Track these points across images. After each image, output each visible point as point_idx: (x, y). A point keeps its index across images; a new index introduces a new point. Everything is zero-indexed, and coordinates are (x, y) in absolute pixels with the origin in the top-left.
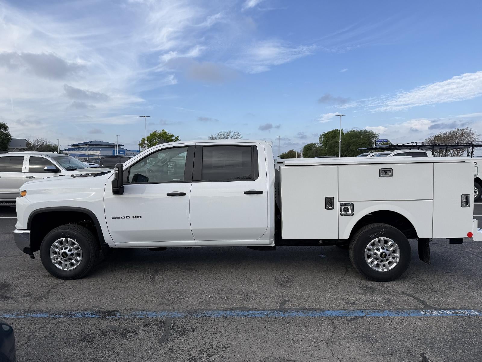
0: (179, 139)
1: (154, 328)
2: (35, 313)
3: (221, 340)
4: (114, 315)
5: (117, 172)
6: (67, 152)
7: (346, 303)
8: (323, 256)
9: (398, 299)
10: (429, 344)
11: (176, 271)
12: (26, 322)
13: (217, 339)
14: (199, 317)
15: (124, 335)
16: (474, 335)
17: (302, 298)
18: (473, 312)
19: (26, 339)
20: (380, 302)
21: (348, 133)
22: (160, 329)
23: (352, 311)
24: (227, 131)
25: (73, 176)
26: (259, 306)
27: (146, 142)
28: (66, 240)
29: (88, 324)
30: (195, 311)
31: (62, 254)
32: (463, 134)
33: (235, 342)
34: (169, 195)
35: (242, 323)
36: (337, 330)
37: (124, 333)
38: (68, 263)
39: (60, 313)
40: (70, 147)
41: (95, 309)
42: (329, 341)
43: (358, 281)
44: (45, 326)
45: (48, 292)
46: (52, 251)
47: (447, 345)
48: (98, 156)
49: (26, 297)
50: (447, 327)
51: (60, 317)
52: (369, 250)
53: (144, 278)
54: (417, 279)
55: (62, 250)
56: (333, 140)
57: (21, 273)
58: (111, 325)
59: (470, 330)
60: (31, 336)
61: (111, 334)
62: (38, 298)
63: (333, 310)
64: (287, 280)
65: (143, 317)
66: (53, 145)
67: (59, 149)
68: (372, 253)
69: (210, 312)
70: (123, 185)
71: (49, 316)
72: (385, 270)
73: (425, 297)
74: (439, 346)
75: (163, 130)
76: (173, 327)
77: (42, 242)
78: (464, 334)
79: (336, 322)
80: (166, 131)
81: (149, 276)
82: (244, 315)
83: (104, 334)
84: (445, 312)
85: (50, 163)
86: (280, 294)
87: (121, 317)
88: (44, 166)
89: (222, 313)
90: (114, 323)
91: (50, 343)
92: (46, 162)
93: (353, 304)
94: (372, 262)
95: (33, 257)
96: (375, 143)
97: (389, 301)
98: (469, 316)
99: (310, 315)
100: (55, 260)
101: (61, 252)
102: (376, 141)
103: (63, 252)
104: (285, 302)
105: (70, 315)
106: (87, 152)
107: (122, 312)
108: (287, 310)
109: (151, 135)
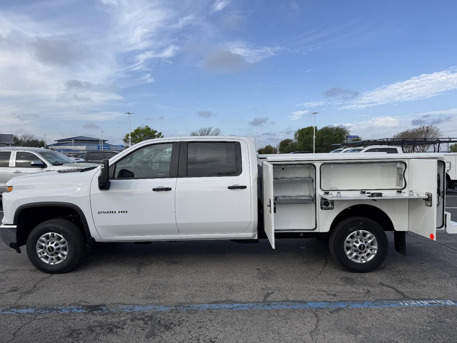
0: (162, 134)
1: (141, 323)
2: (21, 309)
3: (208, 334)
4: (101, 309)
5: (104, 167)
6: (54, 147)
7: (328, 295)
8: (303, 248)
9: (377, 290)
10: (410, 335)
11: (161, 264)
12: (11, 318)
13: (203, 333)
14: (185, 310)
15: (111, 331)
16: (452, 326)
17: (285, 290)
18: (450, 303)
19: (12, 336)
20: (360, 293)
21: (321, 129)
22: (147, 324)
23: (334, 303)
24: (207, 127)
25: (60, 172)
26: (243, 299)
27: (130, 137)
28: (53, 235)
29: (75, 319)
30: (180, 305)
31: (49, 248)
32: (428, 131)
33: (221, 336)
34: (154, 190)
35: (228, 317)
36: (320, 322)
37: (111, 328)
38: (54, 257)
39: (46, 309)
40: (57, 142)
41: (82, 303)
42: (313, 333)
43: (337, 272)
44: (31, 322)
45: (35, 287)
46: (39, 246)
47: (427, 336)
48: (84, 150)
49: (12, 292)
50: (426, 318)
51: (46, 312)
52: (348, 242)
53: (130, 271)
54: (394, 270)
55: (48, 244)
56: (307, 136)
57: (8, 267)
58: (98, 320)
59: (448, 320)
60: (16, 332)
61: (98, 330)
62: (24, 293)
63: (316, 301)
64: (269, 272)
65: (129, 311)
66: (40, 140)
67: (46, 145)
68: (351, 245)
69: (197, 306)
70: (110, 180)
71: (35, 312)
72: (364, 262)
73: (402, 287)
74: (420, 336)
75: (147, 126)
76: (159, 321)
77: (29, 236)
78: (442, 324)
79: (319, 314)
80: (150, 127)
81: (135, 269)
82: (230, 309)
83: (91, 329)
84: (423, 302)
85: (37, 158)
86: (264, 287)
87: (108, 311)
88: (31, 161)
89: (208, 306)
90: (100, 318)
91: (36, 340)
92: (33, 157)
93: (335, 295)
94: (351, 254)
95: (19, 252)
96: (347, 139)
97: (368, 292)
98: (446, 306)
99: (293, 307)
100: (41, 255)
101: (47, 246)
102: (347, 137)
103: (50, 247)
104: (268, 295)
105: (56, 310)
106: (73, 147)
107: (108, 306)
108: (272, 302)
109: (135, 131)
